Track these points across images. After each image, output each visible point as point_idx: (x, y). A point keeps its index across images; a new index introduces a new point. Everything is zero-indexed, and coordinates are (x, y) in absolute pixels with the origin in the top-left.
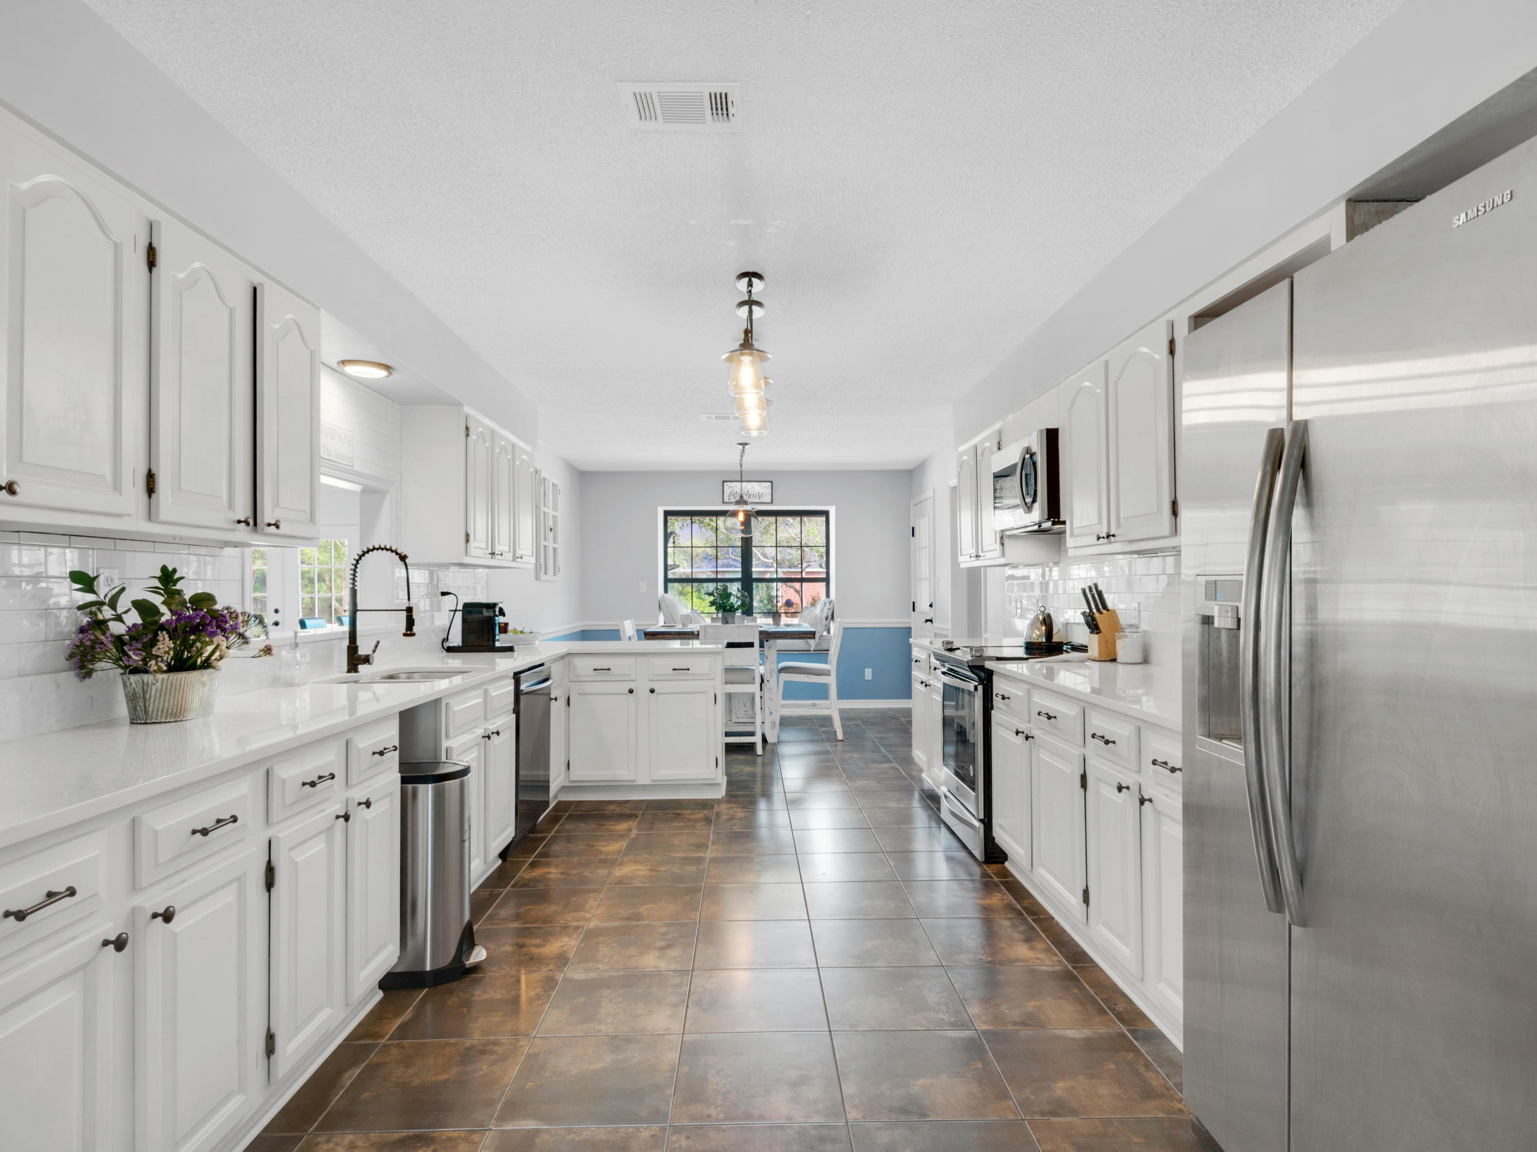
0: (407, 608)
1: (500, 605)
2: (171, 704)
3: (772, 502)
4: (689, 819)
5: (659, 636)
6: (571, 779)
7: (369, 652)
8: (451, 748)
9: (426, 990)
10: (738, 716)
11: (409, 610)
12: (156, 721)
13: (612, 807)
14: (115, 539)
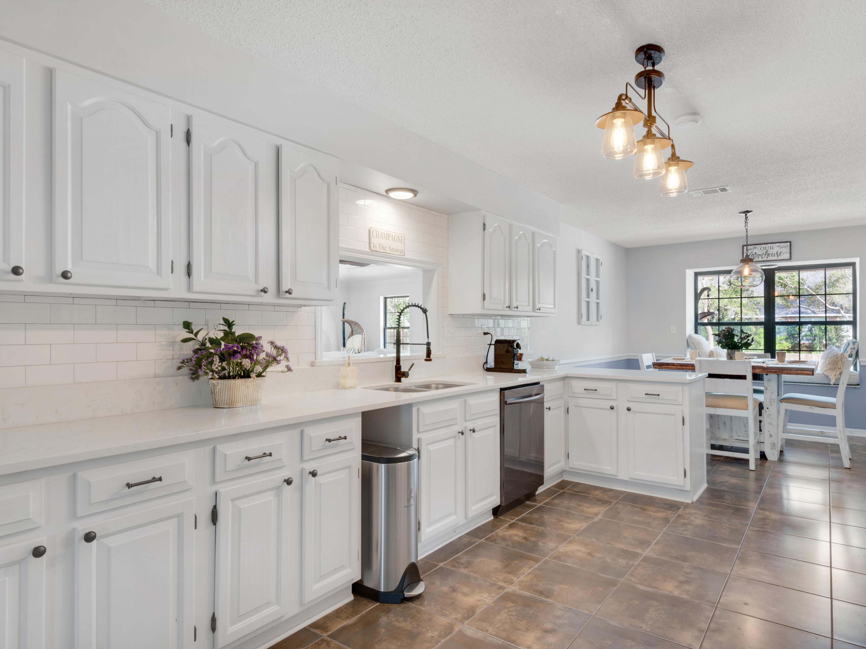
0: (427, 343)
1: (518, 341)
2: (226, 397)
3: (790, 259)
4: (650, 516)
5: (664, 366)
6: (570, 466)
7: (407, 370)
8: (421, 438)
9: (378, 604)
10: (739, 434)
11: (428, 344)
12: (220, 407)
13: (597, 492)
14: (220, 303)
